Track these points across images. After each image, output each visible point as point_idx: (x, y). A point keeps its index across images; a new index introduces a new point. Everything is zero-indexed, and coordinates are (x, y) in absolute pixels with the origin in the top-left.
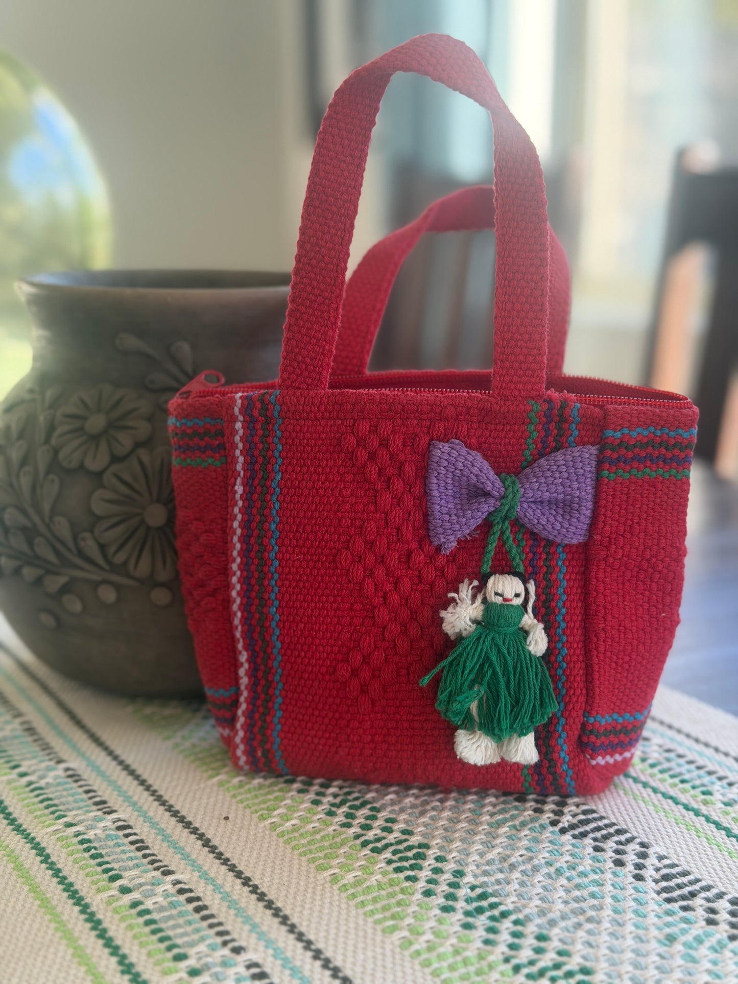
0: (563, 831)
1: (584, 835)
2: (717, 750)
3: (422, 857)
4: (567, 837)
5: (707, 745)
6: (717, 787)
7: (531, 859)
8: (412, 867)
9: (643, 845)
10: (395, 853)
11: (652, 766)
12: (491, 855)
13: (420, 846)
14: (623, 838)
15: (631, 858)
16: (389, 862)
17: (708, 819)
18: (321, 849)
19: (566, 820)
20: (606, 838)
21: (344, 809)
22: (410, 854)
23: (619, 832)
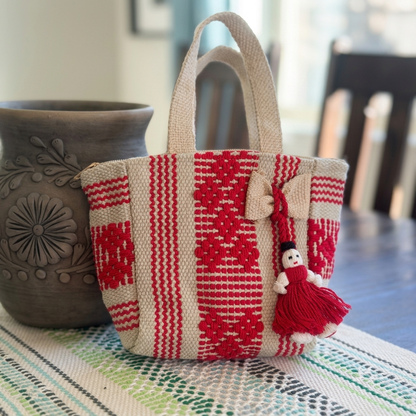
0: (282, 391)
1: (293, 393)
2: (358, 350)
3: (210, 406)
4: (285, 394)
5: (353, 347)
6: (360, 368)
7: (267, 405)
8: (205, 411)
9: (323, 397)
10: (195, 404)
11: (326, 358)
12: (247, 403)
13: (209, 400)
14: (313, 394)
15: (318, 404)
16: (193, 409)
17: (357, 384)
18: (156, 403)
19: (284, 386)
20: (305, 394)
21: (168, 382)
22: (204, 404)
23: (311, 391)
